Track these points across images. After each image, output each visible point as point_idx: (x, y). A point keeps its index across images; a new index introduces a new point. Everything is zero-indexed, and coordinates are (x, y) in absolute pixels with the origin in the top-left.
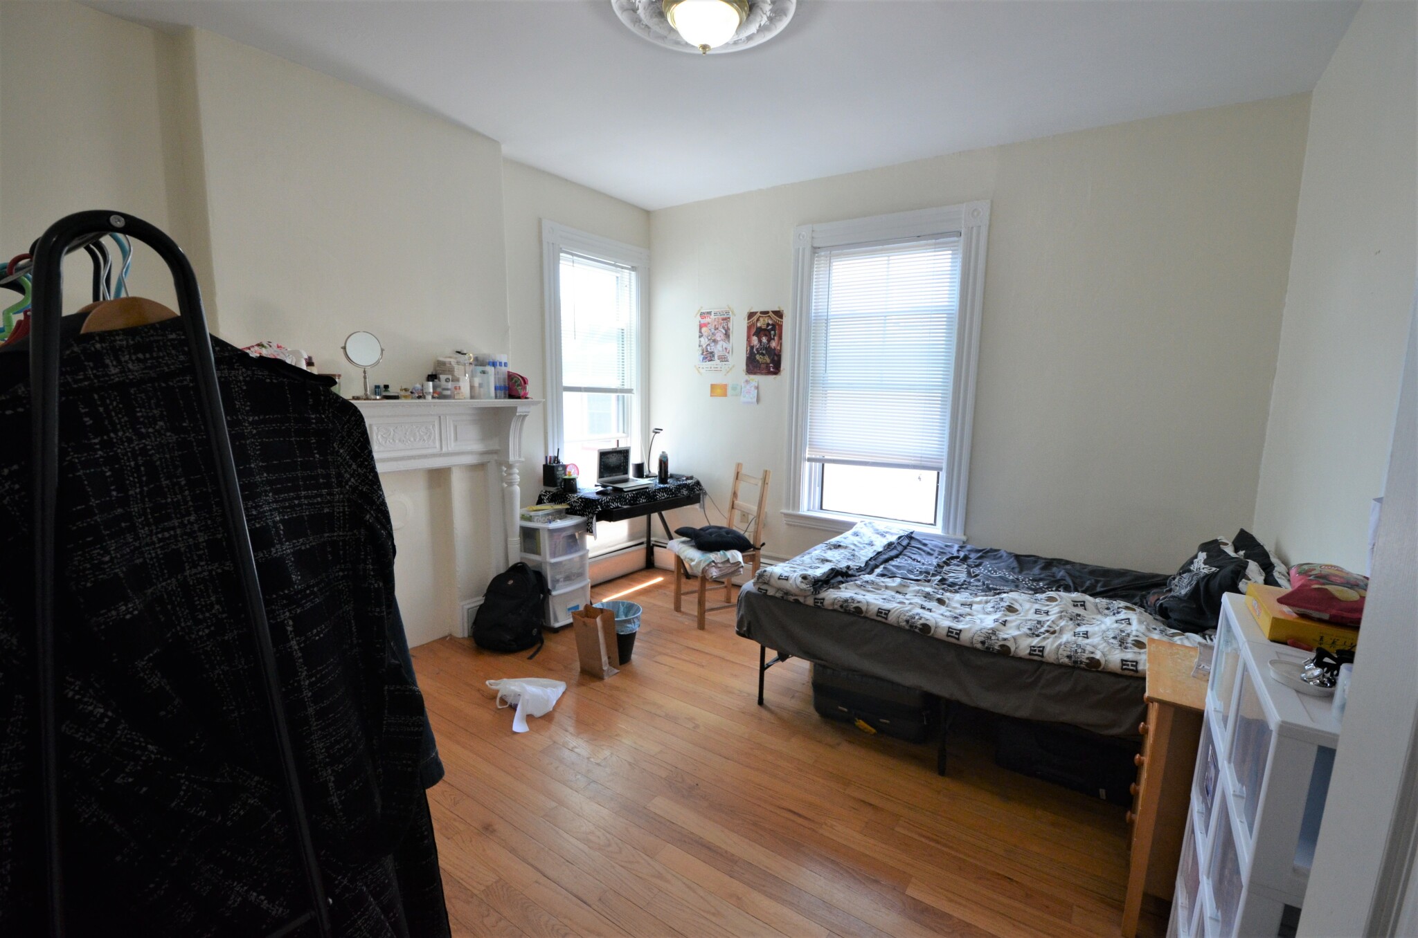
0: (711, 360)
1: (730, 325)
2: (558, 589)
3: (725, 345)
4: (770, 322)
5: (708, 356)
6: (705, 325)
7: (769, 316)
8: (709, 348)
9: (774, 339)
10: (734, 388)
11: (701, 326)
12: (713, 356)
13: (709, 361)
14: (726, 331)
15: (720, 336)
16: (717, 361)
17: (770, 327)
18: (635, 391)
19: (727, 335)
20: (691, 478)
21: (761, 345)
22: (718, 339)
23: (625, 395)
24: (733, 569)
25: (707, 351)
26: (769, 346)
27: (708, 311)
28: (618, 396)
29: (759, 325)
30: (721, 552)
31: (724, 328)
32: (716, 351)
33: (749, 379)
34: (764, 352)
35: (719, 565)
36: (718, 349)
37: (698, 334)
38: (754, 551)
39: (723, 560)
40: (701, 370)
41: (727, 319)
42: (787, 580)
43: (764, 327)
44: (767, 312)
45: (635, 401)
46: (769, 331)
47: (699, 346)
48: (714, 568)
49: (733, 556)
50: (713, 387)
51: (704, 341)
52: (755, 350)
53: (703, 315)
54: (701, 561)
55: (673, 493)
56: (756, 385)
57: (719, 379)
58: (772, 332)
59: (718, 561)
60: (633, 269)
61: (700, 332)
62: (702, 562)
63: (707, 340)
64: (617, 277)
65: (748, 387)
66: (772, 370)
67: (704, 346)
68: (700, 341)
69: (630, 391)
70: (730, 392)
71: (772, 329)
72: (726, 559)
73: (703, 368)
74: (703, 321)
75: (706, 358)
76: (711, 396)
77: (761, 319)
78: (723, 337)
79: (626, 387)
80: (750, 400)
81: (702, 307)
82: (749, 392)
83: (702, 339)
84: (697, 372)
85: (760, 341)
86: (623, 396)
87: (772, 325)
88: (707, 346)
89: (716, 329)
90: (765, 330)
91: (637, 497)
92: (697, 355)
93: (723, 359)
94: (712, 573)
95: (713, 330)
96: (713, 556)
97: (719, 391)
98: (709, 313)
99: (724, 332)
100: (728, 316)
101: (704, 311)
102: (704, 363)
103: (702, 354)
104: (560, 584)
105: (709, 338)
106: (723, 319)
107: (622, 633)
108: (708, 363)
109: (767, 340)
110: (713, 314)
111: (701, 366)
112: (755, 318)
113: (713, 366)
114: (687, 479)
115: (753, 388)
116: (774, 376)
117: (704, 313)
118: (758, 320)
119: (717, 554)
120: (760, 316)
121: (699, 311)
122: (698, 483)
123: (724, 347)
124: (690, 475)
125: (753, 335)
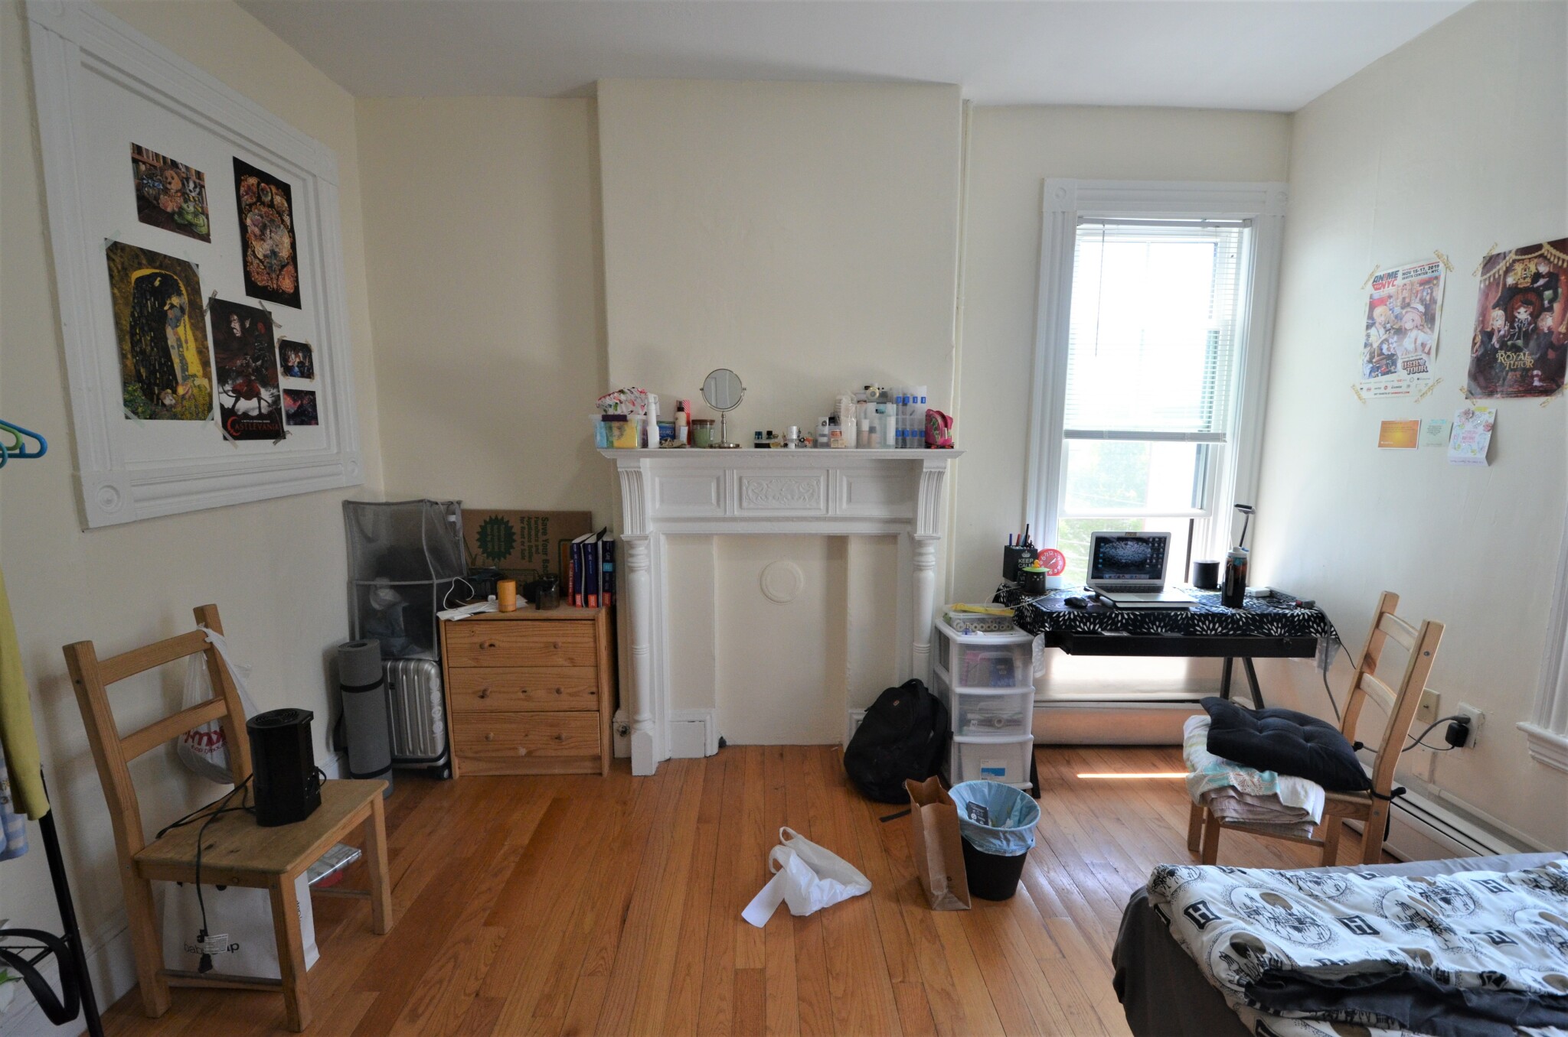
0: (1389, 372)
1: (1438, 294)
2: (966, 735)
3: (1422, 337)
4: (1543, 269)
5: (1382, 363)
6: (1382, 301)
7: (1542, 256)
8: (1385, 347)
9: (1550, 309)
10: (1434, 430)
11: (1373, 306)
12: (1394, 363)
13: (1383, 374)
14: (1427, 307)
15: (1410, 319)
16: (1401, 373)
17: (1541, 282)
18: (1229, 437)
19: (1429, 318)
20: (1310, 605)
21: (1512, 327)
22: (1408, 325)
23: (1211, 444)
24: (1285, 820)
25: (1381, 354)
26: (1536, 328)
27: (1390, 271)
28: (1199, 447)
29: (1510, 281)
30: (1267, 774)
31: (1422, 301)
32: (1399, 354)
33: (1473, 408)
34: (1520, 343)
35: (1249, 800)
36: (1405, 348)
37: (1364, 322)
38: (1370, 797)
39: (1263, 792)
40: (1364, 394)
41: (1430, 282)
42: (1201, 926)
43: (1526, 283)
44: (1539, 247)
45: (1229, 454)
46: (1539, 292)
47: (1366, 345)
48: (1233, 802)
49: (1294, 793)
50: (1386, 427)
51: (1377, 335)
52: (1494, 340)
53: (1378, 282)
54: (1205, 776)
55: (1239, 628)
56: (1491, 421)
57: (1401, 410)
58: (1548, 294)
59: (1248, 790)
60: (1247, 223)
61: (1370, 316)
62: (1206, 779)
63: (1382, 331)
64: (1216, 244)
65: (1469, 426)
66: (1536, 383)
67: (1375, 345)
68: (1368, 336)
69: (1218, 437)
70: (1423, 437)
71: (1546, 287)
72: (1269, 793)
73: (1369, 389)
74: (1377, 294)
75: (1378, 368)
76: (1380, 445)
77: (1519, 267)
78: (1418, 320)
79: (1212, 431)
80: (1470, 455)
81: (1378, 267)
82: (1469, 438)
83: (1373, 331)
84: (1356, 397)
85: (1510, 319)
86: (1207, 445)
87: (1549, 274)
88: (1382, 343)
89: (1405, 305)
90: (1526, 290)
91: (1143, 622)
92: (1360, 363)
93: (1416, 367)
94: (1222, 810)
95: (1397, 310)
96: (1236, 776)
97: (1398, 435)
98: (1393, 275)
99: (1422, 309)
100: (1435, 274)
101: (1382, 273)
102: (1373, 380)
103: (1370, 361)
104: (972, 728)
105: (1388, 326)
106: (1423, 283)
107: (978, 849)
108: (1381, 378)
109: (1531, 315)
110: (1400, 275)
111: (1365, 387)
112: (1502, 266)
113: (1389, 385)
114: (1299, 605)
115: (1481, 429)
116: (1543, 399)
117: (1381, 278)
118: (1508, 271)
119: (1251, 775)
120: (1514, 261)
121: (1371, 275)
122: (1321, 618)
123: (1419, 342)
124: (1307, 598)
125: (1494, 307)
